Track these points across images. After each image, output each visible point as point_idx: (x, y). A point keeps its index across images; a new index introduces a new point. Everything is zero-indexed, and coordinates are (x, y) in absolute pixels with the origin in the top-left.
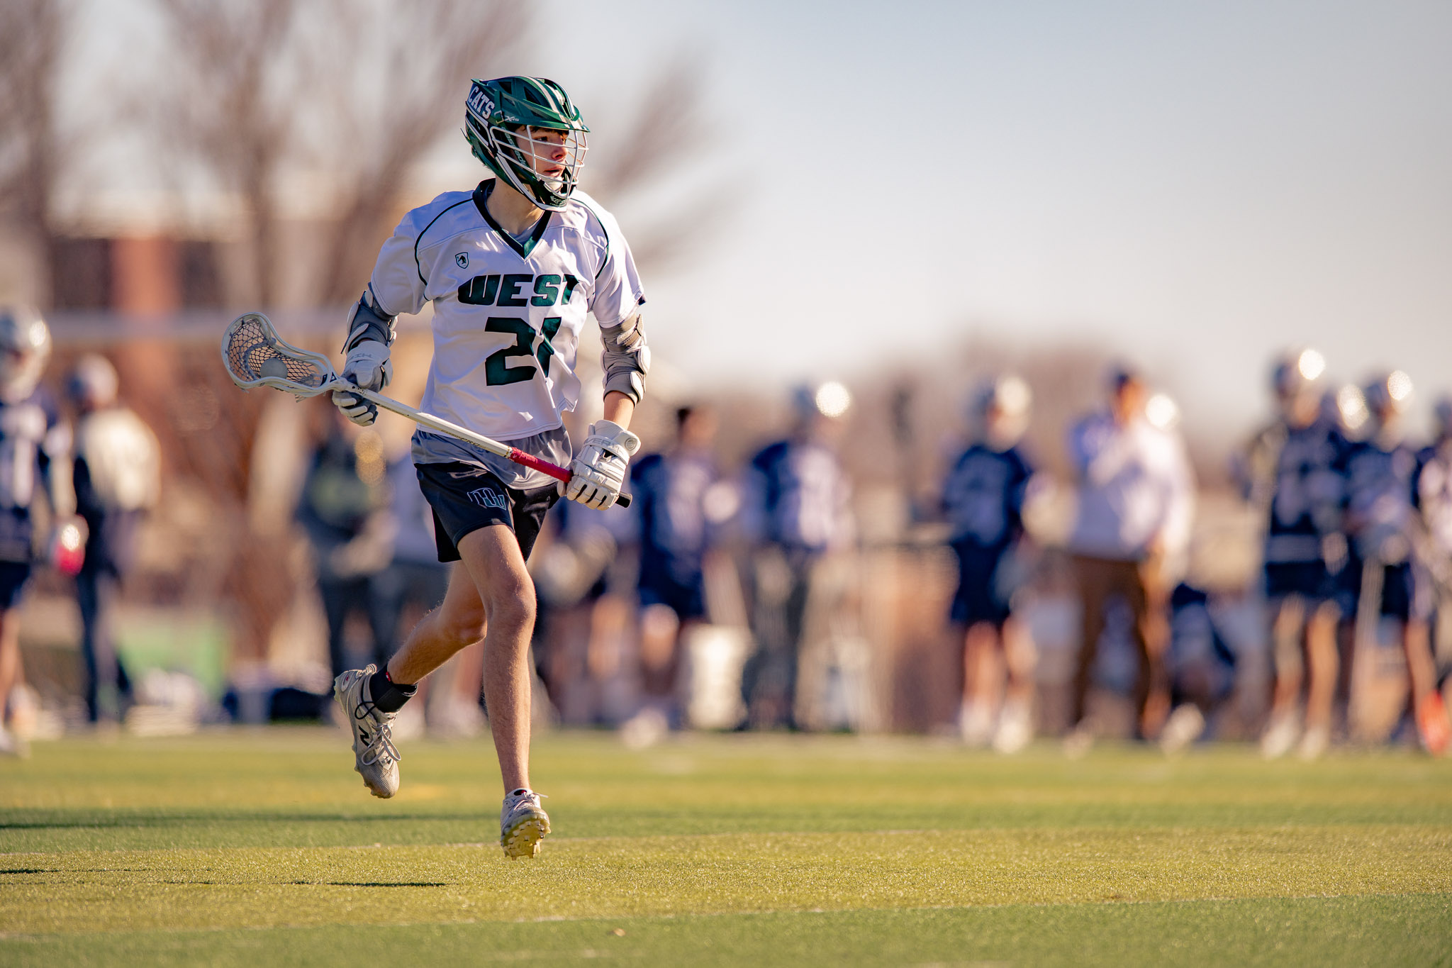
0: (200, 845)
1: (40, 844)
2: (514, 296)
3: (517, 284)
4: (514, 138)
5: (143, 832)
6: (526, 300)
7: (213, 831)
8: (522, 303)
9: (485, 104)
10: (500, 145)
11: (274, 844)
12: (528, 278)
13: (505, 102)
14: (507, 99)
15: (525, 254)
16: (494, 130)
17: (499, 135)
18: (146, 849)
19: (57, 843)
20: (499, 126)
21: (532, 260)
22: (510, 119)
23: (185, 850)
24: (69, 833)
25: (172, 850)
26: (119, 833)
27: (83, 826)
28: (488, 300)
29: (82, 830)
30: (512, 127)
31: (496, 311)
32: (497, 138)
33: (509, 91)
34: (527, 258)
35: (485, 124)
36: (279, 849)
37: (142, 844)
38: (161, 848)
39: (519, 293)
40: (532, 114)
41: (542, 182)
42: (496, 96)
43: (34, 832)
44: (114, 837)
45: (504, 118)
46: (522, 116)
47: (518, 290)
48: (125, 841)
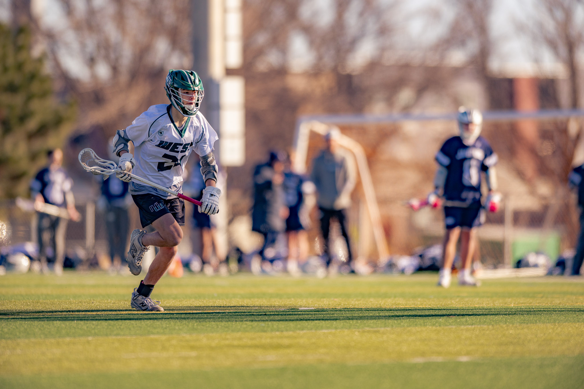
0: (549, 322)
1: (485, 322)
2: (176, 150)
3: (178, 146)
4: (178, 93)
5: (526, 317)
6: (179, 151)
7: (554, 316)
8: (178, 152)
9: (169, 80)
10: (172, 94)
11: (578, 321)
12: (181, 145)
13: (175, 80)
14: (175, 79)
15: (182, 136)
16: (171, 89)
17: (173, 91)
18: (527, 324)
19: (492, 321)
20: (172, 88)
21: (184, 139)
22: (175, 85)
23: (543, 324)
24: (497, 317)
25: (537, 324)
26: (517, 317)
27: (502, 314)
28: (167, 148)
29: (501, 316)
30: (177, 89)
31: (168, 152)
32: (172, 92)
33: (177, 76)
34: (183, 138)
35: (169, 86)
36: (580, 324)
37: (525, 321)
38: (533, 323)
39: (177, 149)
40: (182, 84)
41: (184, 107)
42: (172, 77)
43: (482, 317)
44: (515, 319)
45: (174, 85)
46: (179, 85)
47: (177, 148)
48: (519, 320)
